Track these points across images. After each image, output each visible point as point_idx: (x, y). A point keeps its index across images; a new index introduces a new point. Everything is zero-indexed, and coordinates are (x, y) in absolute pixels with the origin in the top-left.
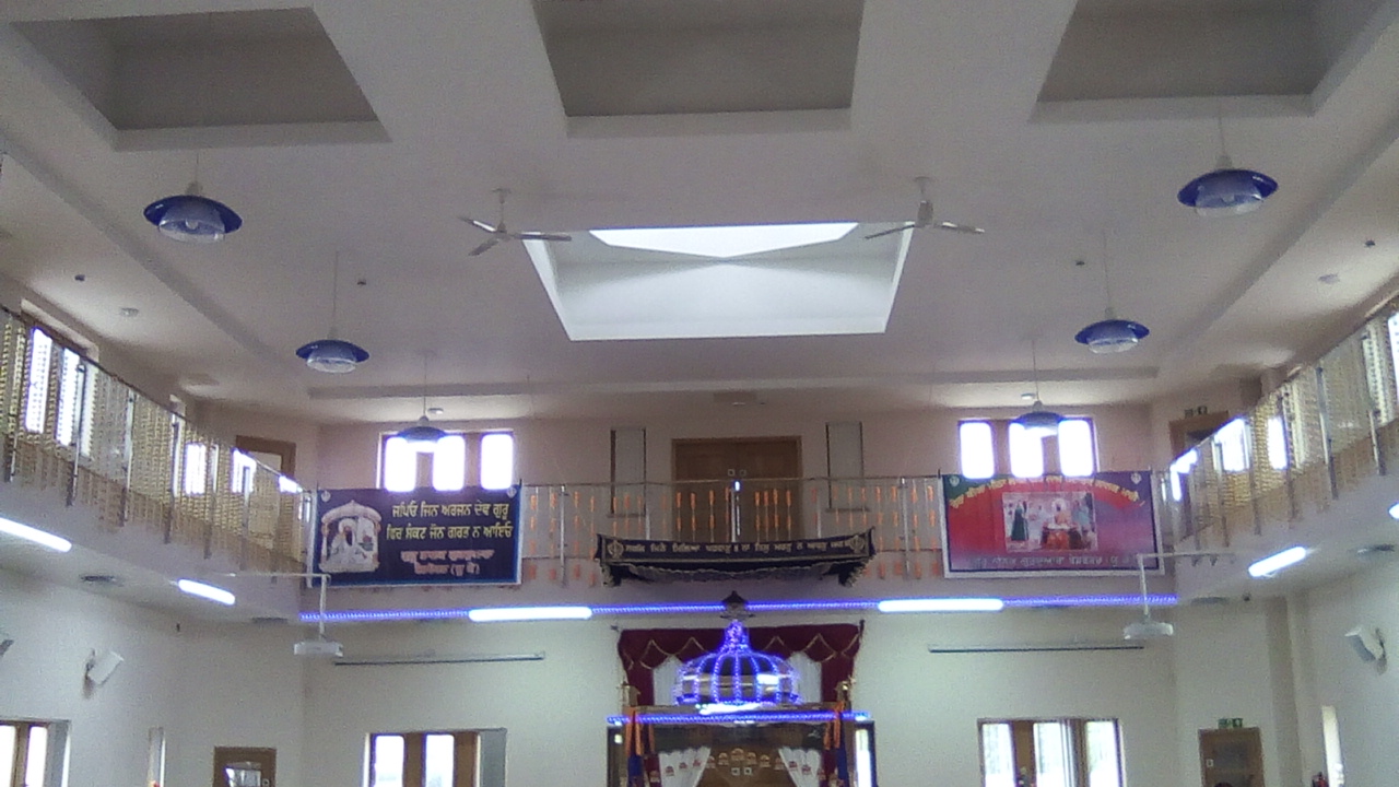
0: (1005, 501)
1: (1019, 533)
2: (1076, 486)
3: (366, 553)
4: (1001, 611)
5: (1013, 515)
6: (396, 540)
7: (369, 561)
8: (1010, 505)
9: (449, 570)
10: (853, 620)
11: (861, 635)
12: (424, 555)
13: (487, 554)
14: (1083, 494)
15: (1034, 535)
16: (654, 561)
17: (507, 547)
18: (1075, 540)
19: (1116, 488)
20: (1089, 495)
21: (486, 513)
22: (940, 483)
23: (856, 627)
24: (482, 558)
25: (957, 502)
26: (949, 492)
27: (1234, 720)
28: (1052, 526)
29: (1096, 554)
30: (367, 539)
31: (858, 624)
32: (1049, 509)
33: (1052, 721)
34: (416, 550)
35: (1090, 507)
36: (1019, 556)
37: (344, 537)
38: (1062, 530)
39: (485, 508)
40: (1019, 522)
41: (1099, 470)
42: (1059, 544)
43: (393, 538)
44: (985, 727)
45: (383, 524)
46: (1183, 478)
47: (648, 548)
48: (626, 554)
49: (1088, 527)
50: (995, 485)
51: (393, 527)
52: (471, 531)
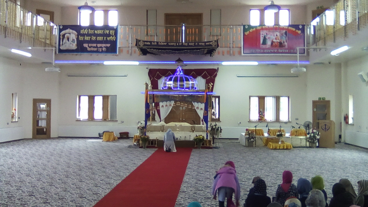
0: (261, 33)
1: (264, 43)
2: (283, 29)
3: (73, 44)
4: (257, 65)
5: (263, 37)
6: (82, 40)
7: (74, 46)
8: (263, 34)
9: (97, 50)
10: (215, 67)
11: (217, 72)
12: (90, 45)
13: (109, 45)
14: (284, 31)
15: (269, 43)
16: (153, 47)
17: (114, 44)
18: (281, 45)
19: (294, 29)
20: (286, 32)
21: (108, 33)
22: (242, 27)
23: (216, 70)
24: (107, 46)
25: (246, 33)
26: (245, 30)
27: (323, 98)
28: (274, 40)
29: (286, 49)
30: (73, 40)
31: (217, 69)
32: (274, 36)
33: (270, 97)
34: (87, 43)
35: (286, 35)
36: (264, 49)
37: (67, 39)
38: (277, 42)
39: (108, 32)
40: (265, 39)
41: (290, 24)
42: (276, 46)
43: (81, 40)
44: (251, 98)
45: (78, 36)
46: (314, 27)
47: (151, 43)
48: (145, 45)
49: (285, 41)
50: (259, 28)
51: (81, 36)
52: (103, 38)
